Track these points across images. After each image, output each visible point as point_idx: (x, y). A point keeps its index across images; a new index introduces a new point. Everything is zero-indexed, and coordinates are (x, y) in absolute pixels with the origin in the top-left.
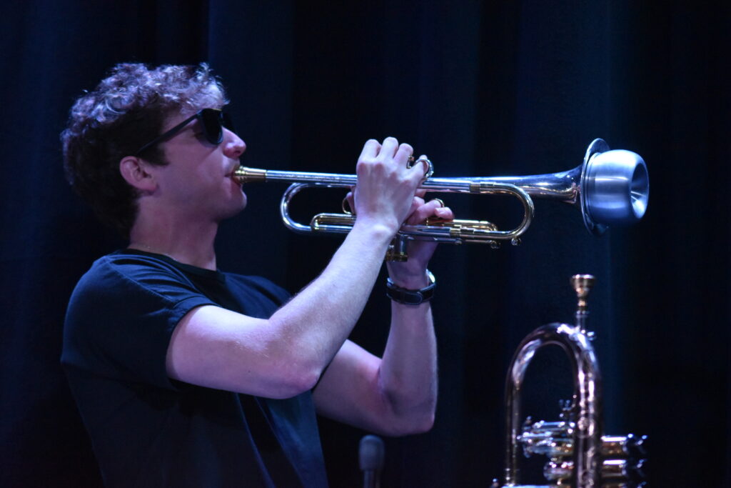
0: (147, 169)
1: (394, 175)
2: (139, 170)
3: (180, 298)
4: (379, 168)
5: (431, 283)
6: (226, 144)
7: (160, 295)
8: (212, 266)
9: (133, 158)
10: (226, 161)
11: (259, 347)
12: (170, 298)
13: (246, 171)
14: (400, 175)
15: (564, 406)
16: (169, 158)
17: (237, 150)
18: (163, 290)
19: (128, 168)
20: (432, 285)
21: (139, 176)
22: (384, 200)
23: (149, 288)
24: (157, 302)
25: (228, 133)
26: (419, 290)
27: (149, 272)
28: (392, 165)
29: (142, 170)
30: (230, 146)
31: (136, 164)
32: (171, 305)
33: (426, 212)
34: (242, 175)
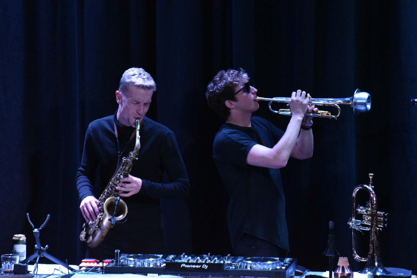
0: (233, 103)
1: (302, 103)
2: (230, 103)
3: (248, 144)
4: (297, 101)
5: (312, 123)
6: (252, 91)
7: (243, 144)
8: (250, 126)
9: (228, 101)
10: (252, 96)
11: (271, 157)
12: (246, 144)
13: (258, 98)
14: (303, 102)
15: (367, 203)
16: (238, 99)
17: (255, 92)
18: (244, 142)
19: (227, 103)
20: (312, 124)
21: (230, 105)
22: (300, 110)
23: (240, 142)
24: (242, 145)
25: (252, 88)
26: (309, 126)
27: (239, 136)
28: (300, 99)
29: (231, 103)
30: (253, 91)
31: (229, 102)
32: (246, 146)
33: (311, 110)
34: (258, 99)
